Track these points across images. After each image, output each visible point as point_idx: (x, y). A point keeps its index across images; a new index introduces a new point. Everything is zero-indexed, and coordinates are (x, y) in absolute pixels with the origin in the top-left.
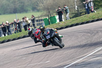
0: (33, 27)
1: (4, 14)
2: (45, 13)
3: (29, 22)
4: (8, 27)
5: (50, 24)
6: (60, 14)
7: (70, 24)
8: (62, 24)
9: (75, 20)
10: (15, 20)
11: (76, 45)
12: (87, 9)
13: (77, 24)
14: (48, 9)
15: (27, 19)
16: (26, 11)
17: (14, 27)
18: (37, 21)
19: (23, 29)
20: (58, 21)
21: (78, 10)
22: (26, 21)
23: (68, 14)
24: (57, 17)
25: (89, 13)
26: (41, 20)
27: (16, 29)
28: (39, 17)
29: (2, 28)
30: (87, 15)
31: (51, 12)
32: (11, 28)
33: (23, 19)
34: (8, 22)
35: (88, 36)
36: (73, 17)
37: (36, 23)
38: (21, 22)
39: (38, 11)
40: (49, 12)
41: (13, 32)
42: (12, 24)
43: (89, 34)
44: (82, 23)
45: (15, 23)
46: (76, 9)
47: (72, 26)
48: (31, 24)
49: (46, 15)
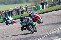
0: (26, 12)
1: (9, 4)
2: (34, 4)
3: (24, 9)
4: (11, 12)
5: (36, 10)
6: (42, 4)
7: (49, 11)
8: (44, 10)
9: (52, 8)
10: (16, 8)
11: (52, 23)
12: (59, 2)
13: (53, 11)
14: (35, 1)
15: (23, 7)
16: (22, 3)
17: (15, 12)
18: (29, 8)
19: (20, 13)
20: (41, 8)
21: (53, 2)
22: (22, 8)
23: (47, 4)
24: (41, 6)
25: (60, 4)
26: (31, 8)
27: (16, 13)
28: (30, 6)
29: (8, 12)
30: (59, 5)
31: (37, 3)
32: (13, 13)
33: (21, 7)
34: (11, 9)
35: (60, 18)
36: (51, 6)
37: (28, 10)
38: (19, 9)
39: (30, 2)
40: (36, 3)
41: (14, 15)
42: (14, 10)
43: (60, 17)
44: (56, 10)
45: (16, 10)
46: (52, 2)
47: (50, 11)
48: (25, 10)
49: (34, 5)
